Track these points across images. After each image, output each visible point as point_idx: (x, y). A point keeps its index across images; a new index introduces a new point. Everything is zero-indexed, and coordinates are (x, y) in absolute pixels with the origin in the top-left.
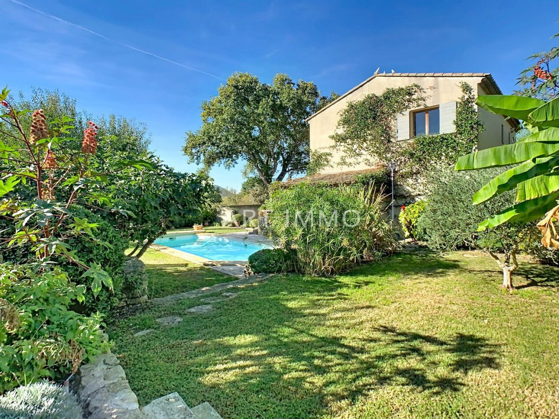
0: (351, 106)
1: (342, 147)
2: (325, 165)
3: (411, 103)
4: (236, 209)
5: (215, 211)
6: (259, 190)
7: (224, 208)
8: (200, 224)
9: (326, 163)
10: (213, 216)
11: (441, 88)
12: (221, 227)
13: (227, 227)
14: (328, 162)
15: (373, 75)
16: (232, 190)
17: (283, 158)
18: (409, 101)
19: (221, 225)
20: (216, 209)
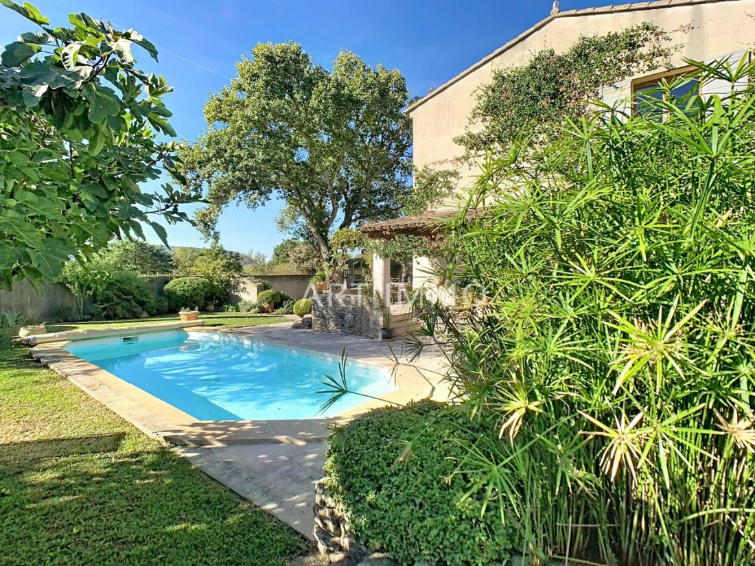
0: (501, 78)
1: (481, 158)
2: (445, 196)
3: (635, 64)
4: (267, 282)
5: (228, 284)
6: (304, 250)
7: (244, 279)
8: (192, 309)
9: (447, 192)
10: (224, 293)
11: (708, 28)
12: (238, 314)
13: (249, 314)
14: (450, 188)
15: (549, 15)
16: (259, 255)
17: (346, 199)
18: (630, 60)
19: (238, 310)
20: (229, 281)
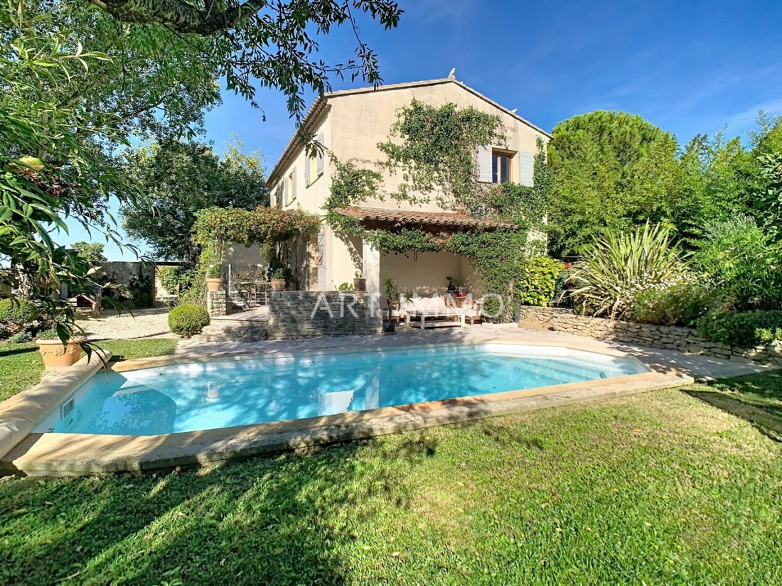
0: (417, 108)
1: (400, 168)
2: (366, 193)
3: (492, 138)
9: (369, 190)
11: (520, 134)
14: (372, 188)
18: (490, 134)
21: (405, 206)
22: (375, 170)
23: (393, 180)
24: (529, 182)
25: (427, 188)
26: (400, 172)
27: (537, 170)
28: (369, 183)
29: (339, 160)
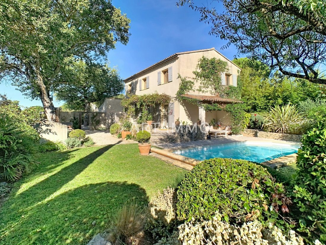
11: (233, 68)
21: (201, 94)
22: (192, 81)
23: (197, 84)
24: (235, 85)
25: (207, 87)
26: (199, 82)
27: (238, 81)
28: (190, 85)
29: (182, 77)
